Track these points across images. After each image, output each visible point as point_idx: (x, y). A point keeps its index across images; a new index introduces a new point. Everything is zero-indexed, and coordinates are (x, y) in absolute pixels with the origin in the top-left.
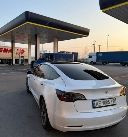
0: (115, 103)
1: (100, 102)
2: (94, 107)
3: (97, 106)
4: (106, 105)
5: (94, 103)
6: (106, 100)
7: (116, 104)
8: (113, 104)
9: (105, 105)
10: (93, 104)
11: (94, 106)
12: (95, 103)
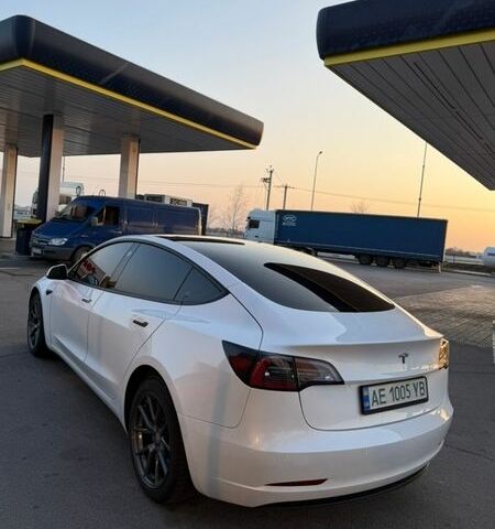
0: (425, 396)
1: (382, 393)
2: (365, 411)
3: (375, 407)
4: (401, 401)
5: (365, 394)
6: (399, 385)
7: (426, 400)
8: (420, 397)
9: (396, 403)
10: (362, 399)
11: (366, 405)
12: (368, 396)
